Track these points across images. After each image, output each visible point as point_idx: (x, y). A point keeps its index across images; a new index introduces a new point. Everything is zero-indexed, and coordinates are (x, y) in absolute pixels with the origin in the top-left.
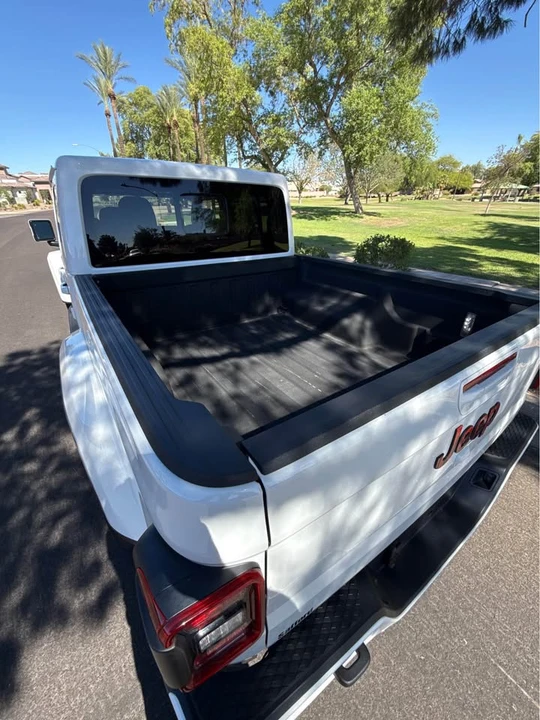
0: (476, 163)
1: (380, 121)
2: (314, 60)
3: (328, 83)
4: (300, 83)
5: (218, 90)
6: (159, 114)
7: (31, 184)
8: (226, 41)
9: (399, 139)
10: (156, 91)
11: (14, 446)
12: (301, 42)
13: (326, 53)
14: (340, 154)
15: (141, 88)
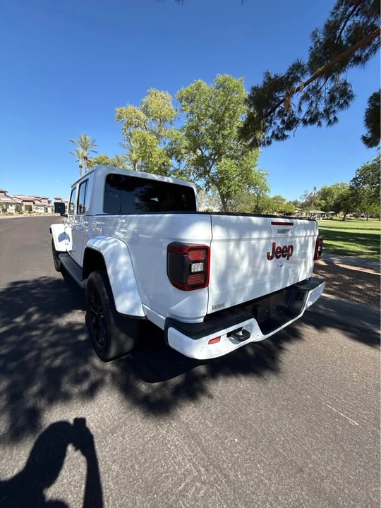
0: (294, 200)
1: (238, 175)
2: (201, 147)
3: (208, 158)
4: (194, 157)
5: (149, 157)
7: (20, 202)
8: (155, 137)
9: (249, 184)
11: (23, 324)
12: (194, 139)
13: (208, 145)
14: (217, 192)
15: (102, 156)
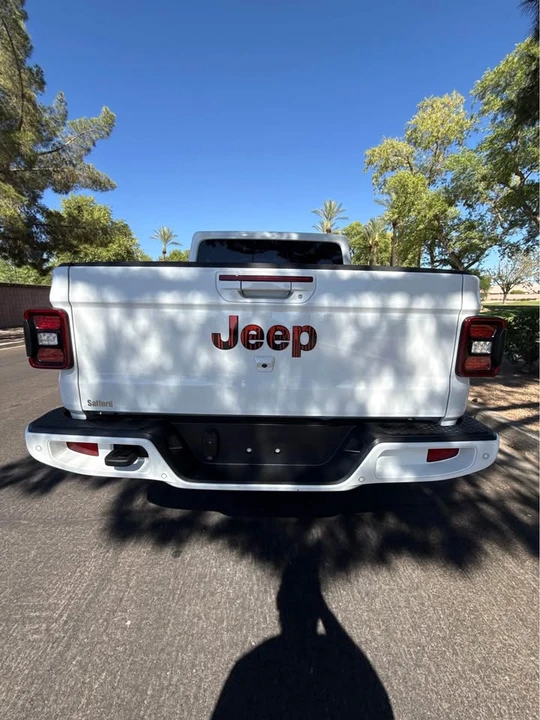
2: (521, 169)
6: (365, 239)
10: (365, 223)
15: (354, 223)
